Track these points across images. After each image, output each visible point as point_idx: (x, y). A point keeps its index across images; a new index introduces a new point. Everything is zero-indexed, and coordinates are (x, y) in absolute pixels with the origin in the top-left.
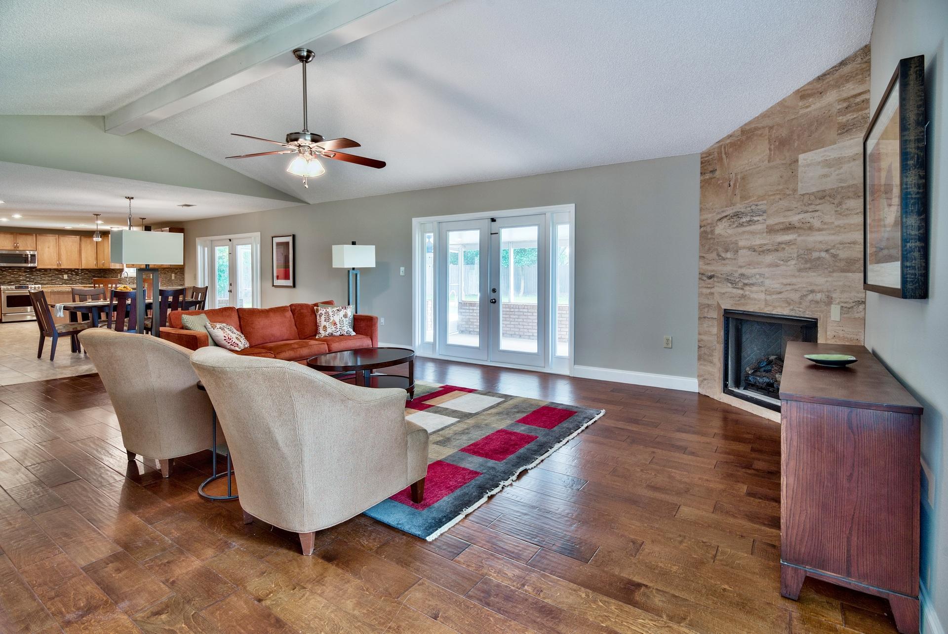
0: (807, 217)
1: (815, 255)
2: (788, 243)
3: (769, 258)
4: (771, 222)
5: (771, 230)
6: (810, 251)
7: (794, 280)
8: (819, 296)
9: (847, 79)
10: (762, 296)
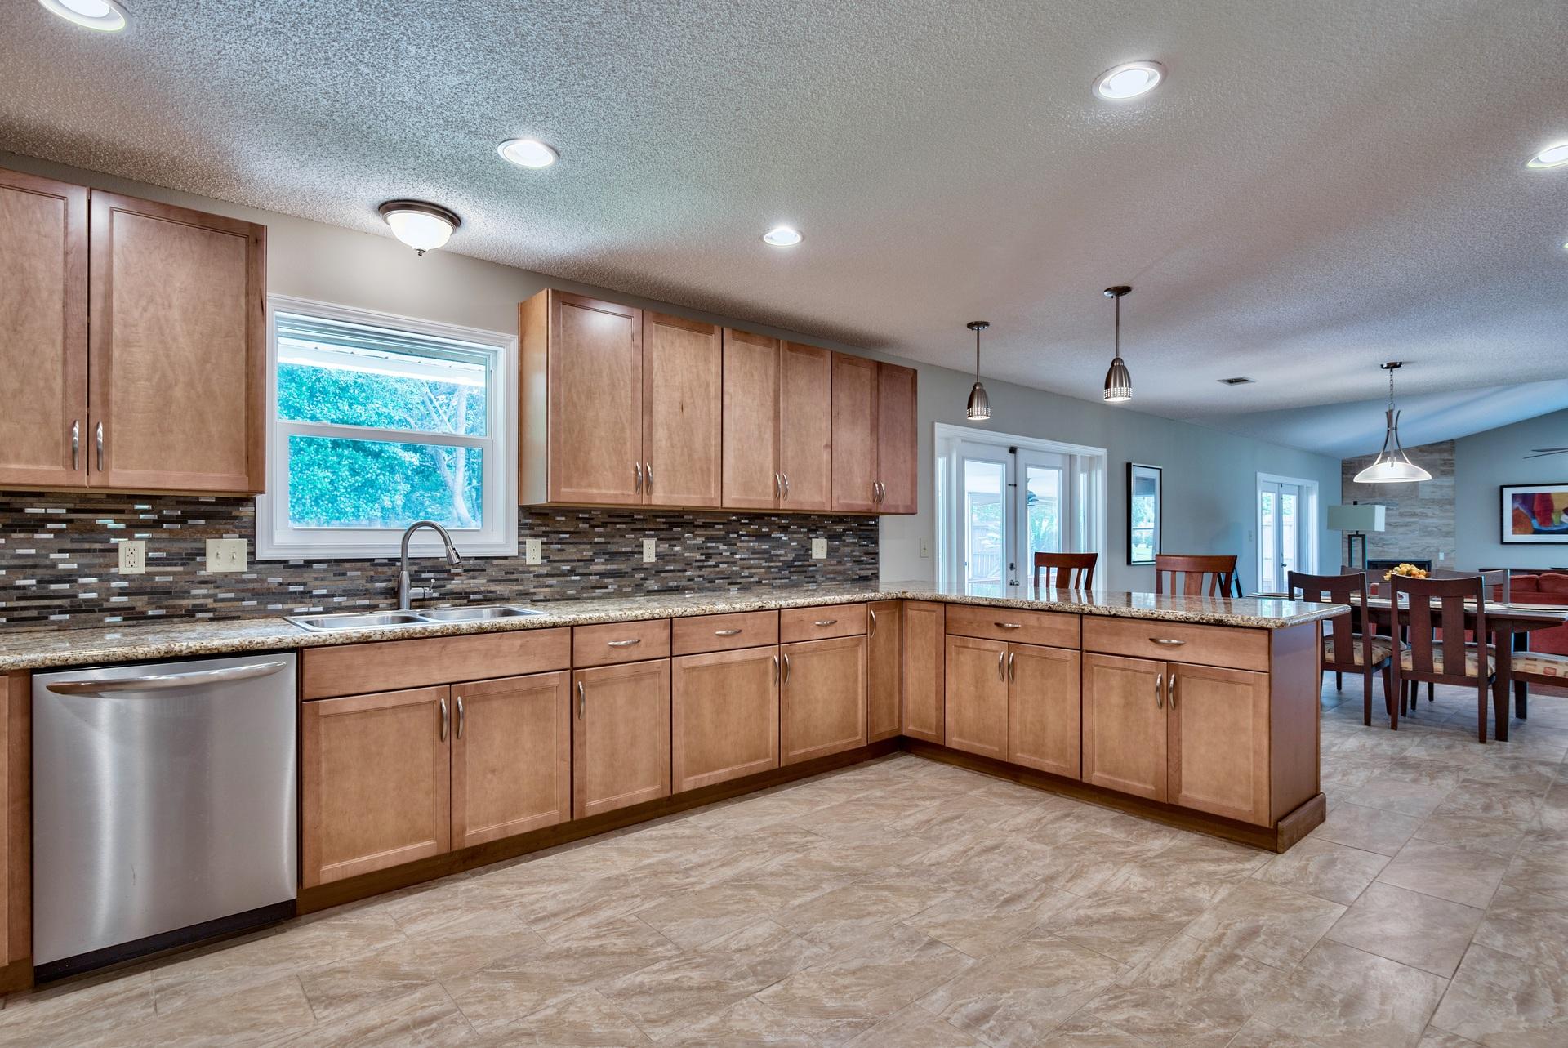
0: (1425, 510)
1: (1429, 529)
2: (1414, 523)
3: (1401, 530)
4: (1402, 510)
5: (1402, 515)
6: (1427, 527)
7: (1417, 541)
8: (1432, 549)
9: (1445, 451)
10: (1397, 550)
